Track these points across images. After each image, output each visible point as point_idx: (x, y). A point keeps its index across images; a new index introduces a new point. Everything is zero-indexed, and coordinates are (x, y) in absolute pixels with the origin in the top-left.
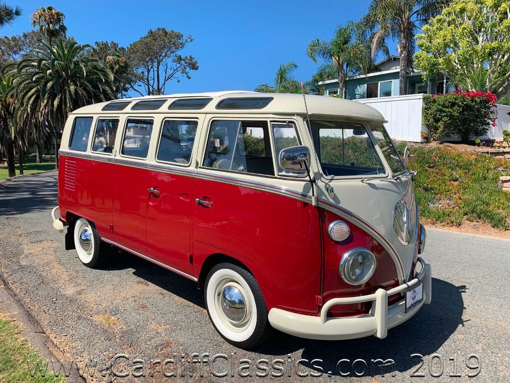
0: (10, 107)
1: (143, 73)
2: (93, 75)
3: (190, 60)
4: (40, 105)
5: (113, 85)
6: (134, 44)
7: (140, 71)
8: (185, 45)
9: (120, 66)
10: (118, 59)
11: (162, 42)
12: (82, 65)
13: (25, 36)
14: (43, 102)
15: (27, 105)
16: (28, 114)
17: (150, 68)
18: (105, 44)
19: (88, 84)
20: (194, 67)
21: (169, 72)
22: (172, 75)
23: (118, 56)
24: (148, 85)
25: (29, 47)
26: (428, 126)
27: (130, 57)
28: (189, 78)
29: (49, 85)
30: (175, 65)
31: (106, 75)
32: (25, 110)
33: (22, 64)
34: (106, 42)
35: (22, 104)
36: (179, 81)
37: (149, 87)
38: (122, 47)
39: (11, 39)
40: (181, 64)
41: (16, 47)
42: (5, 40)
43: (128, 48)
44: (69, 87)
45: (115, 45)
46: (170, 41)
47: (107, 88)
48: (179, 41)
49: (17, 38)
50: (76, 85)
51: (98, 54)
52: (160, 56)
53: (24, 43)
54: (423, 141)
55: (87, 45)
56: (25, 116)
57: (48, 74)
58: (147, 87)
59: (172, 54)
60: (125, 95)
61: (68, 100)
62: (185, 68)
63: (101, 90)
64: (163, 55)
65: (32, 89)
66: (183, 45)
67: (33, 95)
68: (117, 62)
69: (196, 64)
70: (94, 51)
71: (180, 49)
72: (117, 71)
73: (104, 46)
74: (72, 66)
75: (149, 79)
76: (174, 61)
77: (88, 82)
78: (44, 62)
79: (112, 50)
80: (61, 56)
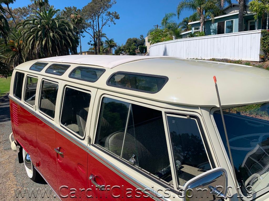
0: (21, 46)
1: (90, 22)
2: (62, 26)
3: (115, 14)
4: (36, 45)
5: (73, 31)
6: (85, 7)
7: (89, 21)
8: (112, 6)
9: (78, 20)
10: (76, 16)
11: (99, 5)
12: (56, 21)
13: (29, 7)
14: (37, 43)
15: (29, 45)
16: (30, 49)
17: (94, 20)
18: (70, 8)
19: (60, 32)
20: (117, 17)
21: (104, 21)
22: (106, 23)
23: (77, 14)
24: (94, 29)
25: (31, 12)
26: (264, 51)
27: (84, 14)
28: (115, 24)
29: (40, 33)
30: (107, 17)
31: (69, 26)
32: (29, 47)
33: (25, 23)
34: (70, 7)
35: (26, 44)
36: (109, 26)
37: (94, 30)
38: (79, 9)
39: (22, 9)
40: (110, 17)
41: (25, 13)
42: (19, 9)
43: (82, 9)
44: (50, 34)
45: (75, 8)
46: (104, 4)
47: (70, 33)
48: (109, 4)
49: (25, 8)
50: (53, 32)
51: (66, 14)
52: (99, 13)
53: (28, 10)
54: (261, 60)
55: (58, 10)
56: (28, 51)
57: (38, 27)
58: (93, 30)
59: (105, 11)
60: (82, 35)
61: (50, 41)
62: (112, 18)
63: (67, 34)
64: (101, 12)
65: (31, 36)
66: (111, 5)
67: (32, 39)
68: (76, 18)
69: (118, 16)
70: (64, 13)
71: (109, 8)
72: (76, 23)
73: (69, 9)
74: (51, 22)
75: (94, 26)
76: (106, 15)
77: (60, 30)
78: (36, 21)
79: (74, 11)
80: (45, 17)
